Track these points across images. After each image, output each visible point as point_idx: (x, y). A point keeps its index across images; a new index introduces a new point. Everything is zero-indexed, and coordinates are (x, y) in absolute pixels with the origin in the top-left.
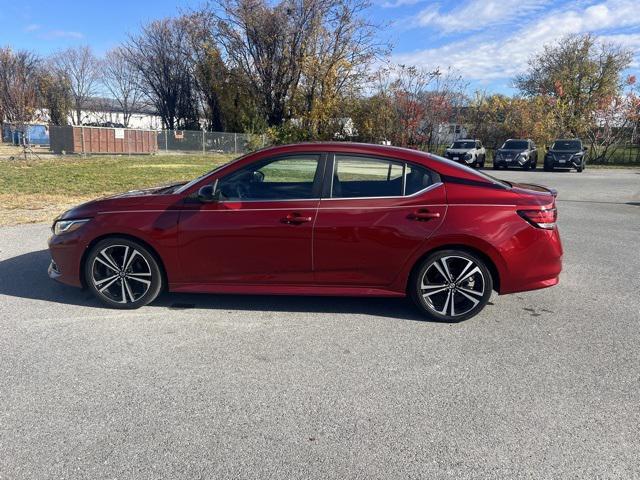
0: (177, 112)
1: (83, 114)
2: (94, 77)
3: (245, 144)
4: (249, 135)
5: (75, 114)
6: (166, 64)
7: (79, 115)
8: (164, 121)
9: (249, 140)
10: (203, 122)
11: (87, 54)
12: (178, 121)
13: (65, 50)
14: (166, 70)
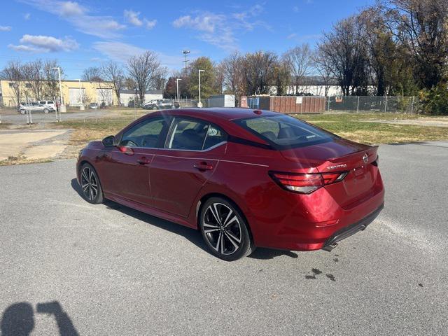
0: (353, 82)
1: (301, 88)
2: (309, 63)
3: (396, 104)
4: (399, 96)
5: (295, 87)
6: (348, 49)
7: (297, 88)
8: (343, 90)
9: (399, 100)
10: (371, 89)
11: (306, 49)
12: (353, 89)
13: (294, 48)
14: (348, 54)
